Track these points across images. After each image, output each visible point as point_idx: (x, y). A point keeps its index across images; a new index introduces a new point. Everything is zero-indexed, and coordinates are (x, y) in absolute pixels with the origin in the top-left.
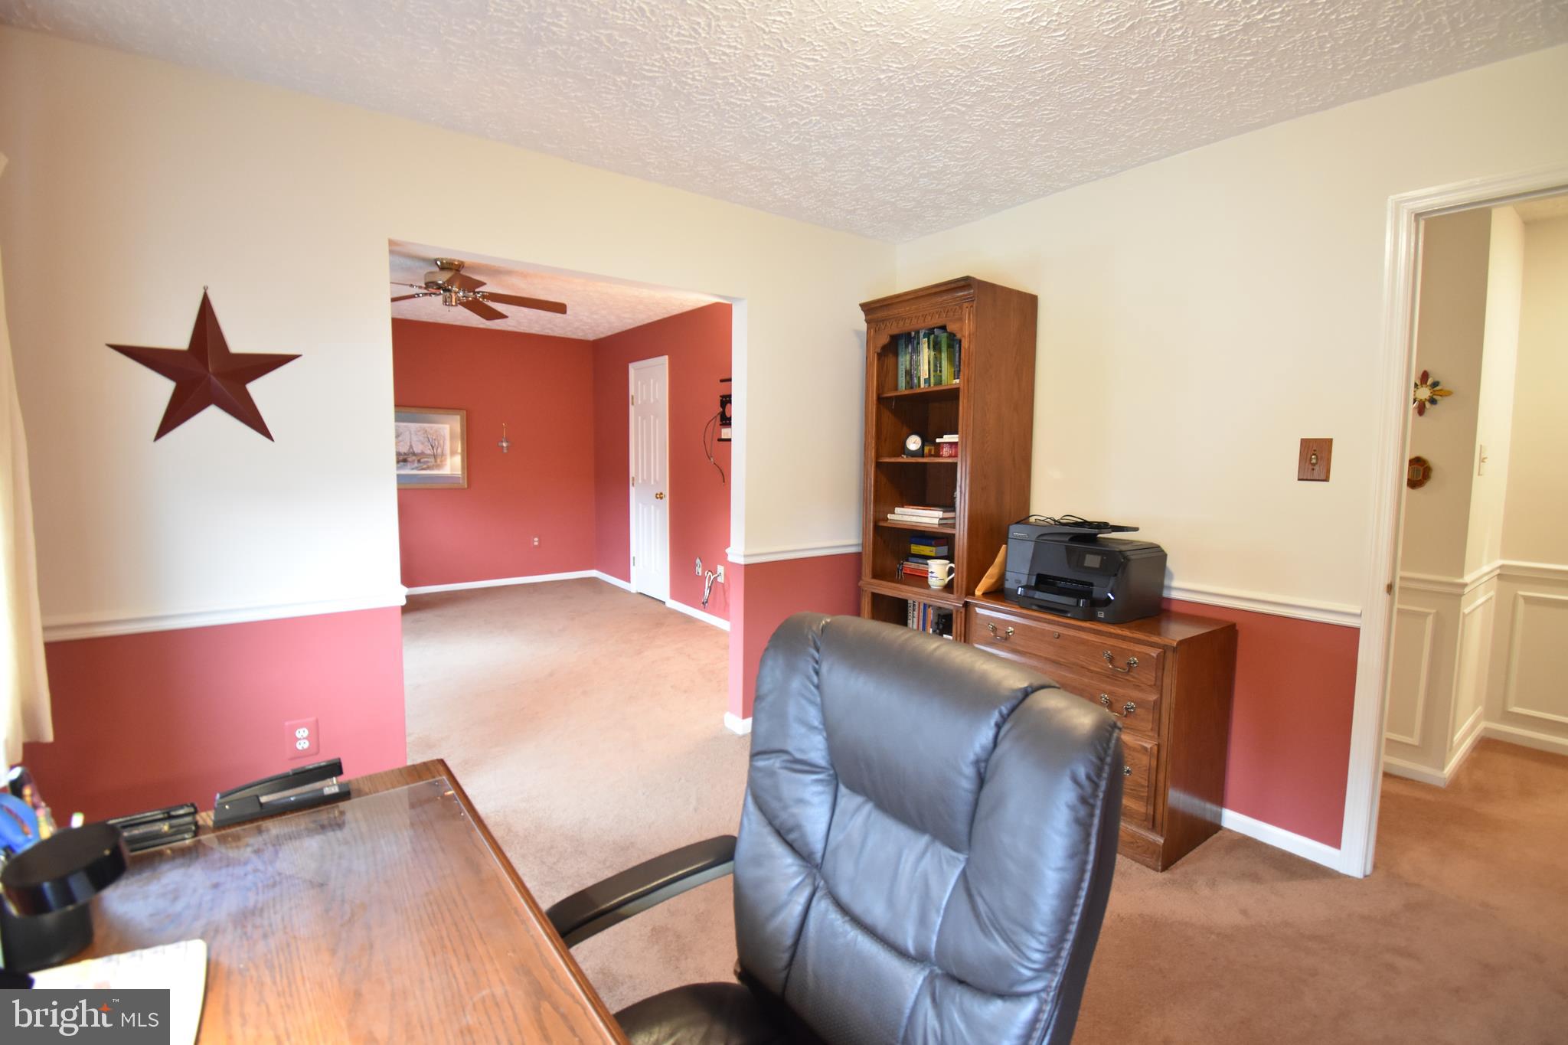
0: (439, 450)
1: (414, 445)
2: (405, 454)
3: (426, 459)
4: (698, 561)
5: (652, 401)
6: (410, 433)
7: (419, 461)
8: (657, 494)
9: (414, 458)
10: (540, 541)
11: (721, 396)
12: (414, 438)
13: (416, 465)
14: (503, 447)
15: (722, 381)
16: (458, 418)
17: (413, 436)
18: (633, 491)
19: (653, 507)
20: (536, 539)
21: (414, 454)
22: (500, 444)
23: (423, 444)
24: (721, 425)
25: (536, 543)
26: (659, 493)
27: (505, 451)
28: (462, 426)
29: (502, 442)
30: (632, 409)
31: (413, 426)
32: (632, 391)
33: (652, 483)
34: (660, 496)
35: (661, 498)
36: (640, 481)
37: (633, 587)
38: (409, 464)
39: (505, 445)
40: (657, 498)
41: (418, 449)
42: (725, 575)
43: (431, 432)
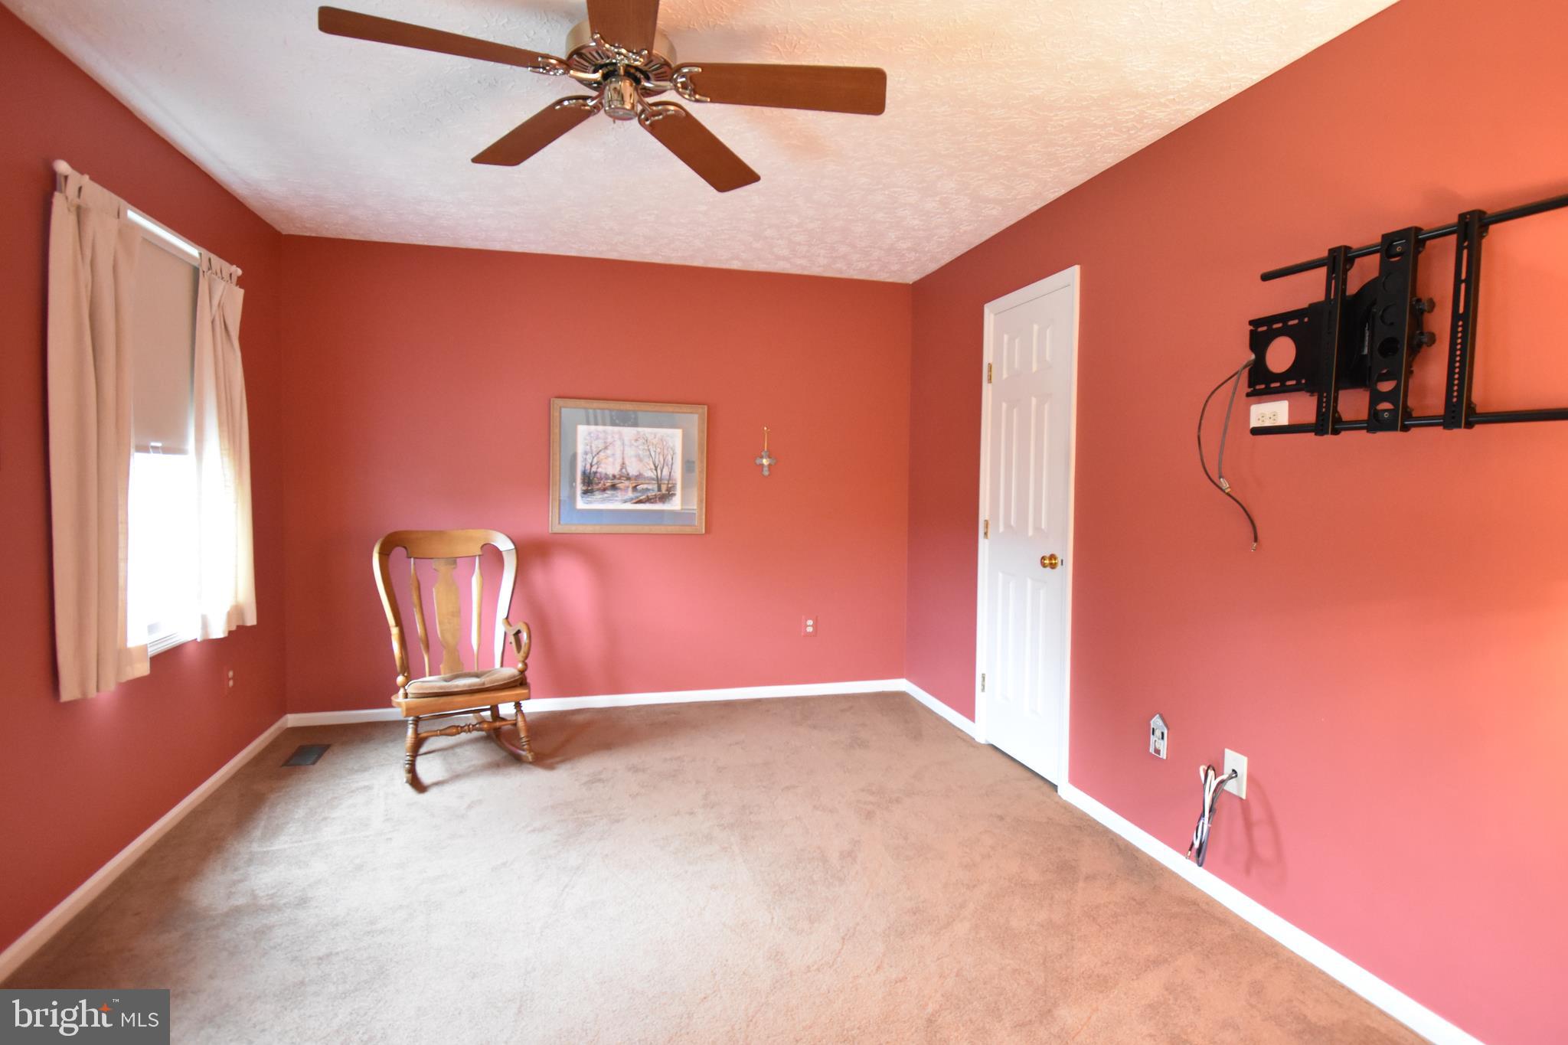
0: (666, 472)
1: (627, 462)
2: (614, 477)
3: (645, 486)
4: (1157, 722)
5: (1035, 368)
6: (623, 444)
7: (635, 488)
8: (1043, 558)
9: (627, 483)
10: (815, 626)
11: (1251, 323)
12: (630, 452)
13: (630, 494)
14: (762, 465)
15: (1266, 277)
16: (695, 417)
17: (626, 448)
18: (984, 546)
19: (1029, 582)
20: (810, 622)
21: (628, 478)
22: (758, 461)
23: (640, 460)
24: (1248, 395)
25: (810, 629)
26: (1048, 555)
27: (766, 473)
28: (700, 431)
29: (762, 457)
30: (987, 391)
31: (629, 432)
32: (988, 357)
33: (1030, 533)
34: (1050, 562)
35: (1053, 566)
36: (1001, 529)
37: (981, 729)
38: (619, 493)
39: (765, 462)
40: (1044, 565)
41: (632, 470)
42: (1251, 779)
43: (655, 441)
